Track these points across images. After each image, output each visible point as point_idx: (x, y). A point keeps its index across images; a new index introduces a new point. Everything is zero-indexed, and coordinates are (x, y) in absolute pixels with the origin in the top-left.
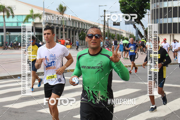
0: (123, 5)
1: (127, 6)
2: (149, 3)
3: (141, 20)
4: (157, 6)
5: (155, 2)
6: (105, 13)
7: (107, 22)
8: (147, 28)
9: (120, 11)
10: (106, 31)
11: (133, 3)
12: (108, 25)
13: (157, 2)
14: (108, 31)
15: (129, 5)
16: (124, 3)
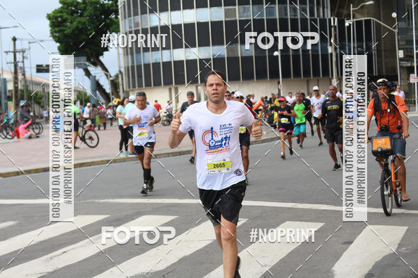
0: (56, 23)
1: (66, 26)
2: (116, 18)
3: (101, 58)
4: (137, 24)
5: (130, 16)
6: (15, 44)
7: (22, 66)
8: (117, 76)
9: (51, 38)
10: (20, 87)
11: (79, 19)
12: (24, 71)
13: (136, 14)
14: (26, 86)
15: (71, 23)
16: (60, 19)
